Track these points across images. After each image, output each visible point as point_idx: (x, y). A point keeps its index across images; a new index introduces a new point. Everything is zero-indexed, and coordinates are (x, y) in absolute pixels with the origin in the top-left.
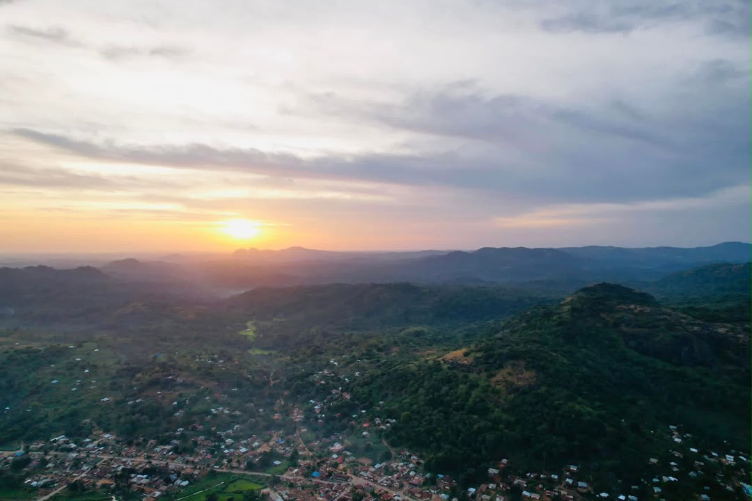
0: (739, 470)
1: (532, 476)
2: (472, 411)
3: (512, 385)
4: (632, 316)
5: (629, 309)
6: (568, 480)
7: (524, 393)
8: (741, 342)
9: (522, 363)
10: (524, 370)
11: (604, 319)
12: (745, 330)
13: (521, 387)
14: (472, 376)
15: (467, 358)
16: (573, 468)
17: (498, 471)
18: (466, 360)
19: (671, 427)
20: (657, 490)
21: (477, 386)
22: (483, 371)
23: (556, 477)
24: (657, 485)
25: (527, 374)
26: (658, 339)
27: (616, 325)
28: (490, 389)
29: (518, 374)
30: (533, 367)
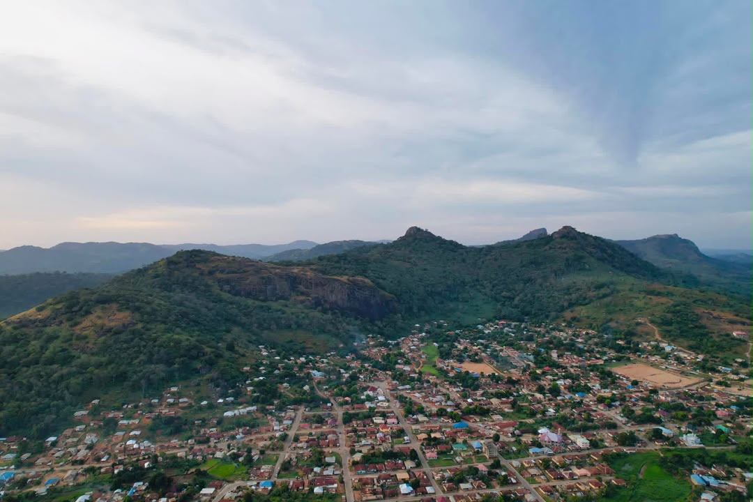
0: (308, 364)
1: (130, 406)
2: (51, 362)
3: (102, 328)
4: (225, 264)
5: (223, 259)
6: (169, 400)
7: (118, 333)
8: (309, 277)
9: (115, 306)
10: (115, 312)
11: (200, 269)
12: (311, 269)
13: (112, 328)
14: (49, 330)
15: (41, 313)
16: (174, 389)
17: (88, 411)
18: (40, 315)
19: (260, 346)
20: (249, 389)
21: (57, 337)
22: (64, 321)
23: (156, 401)
24: (250, 385)
25: (120, 315)
26: (248, 281)
27: (211, 273)
28: (74, 337)
29: (109, 317)
30: (127, 308)
